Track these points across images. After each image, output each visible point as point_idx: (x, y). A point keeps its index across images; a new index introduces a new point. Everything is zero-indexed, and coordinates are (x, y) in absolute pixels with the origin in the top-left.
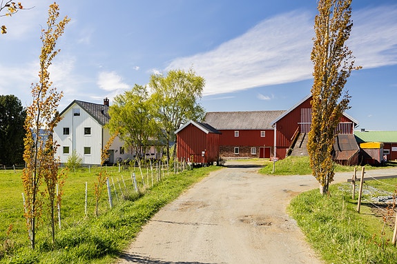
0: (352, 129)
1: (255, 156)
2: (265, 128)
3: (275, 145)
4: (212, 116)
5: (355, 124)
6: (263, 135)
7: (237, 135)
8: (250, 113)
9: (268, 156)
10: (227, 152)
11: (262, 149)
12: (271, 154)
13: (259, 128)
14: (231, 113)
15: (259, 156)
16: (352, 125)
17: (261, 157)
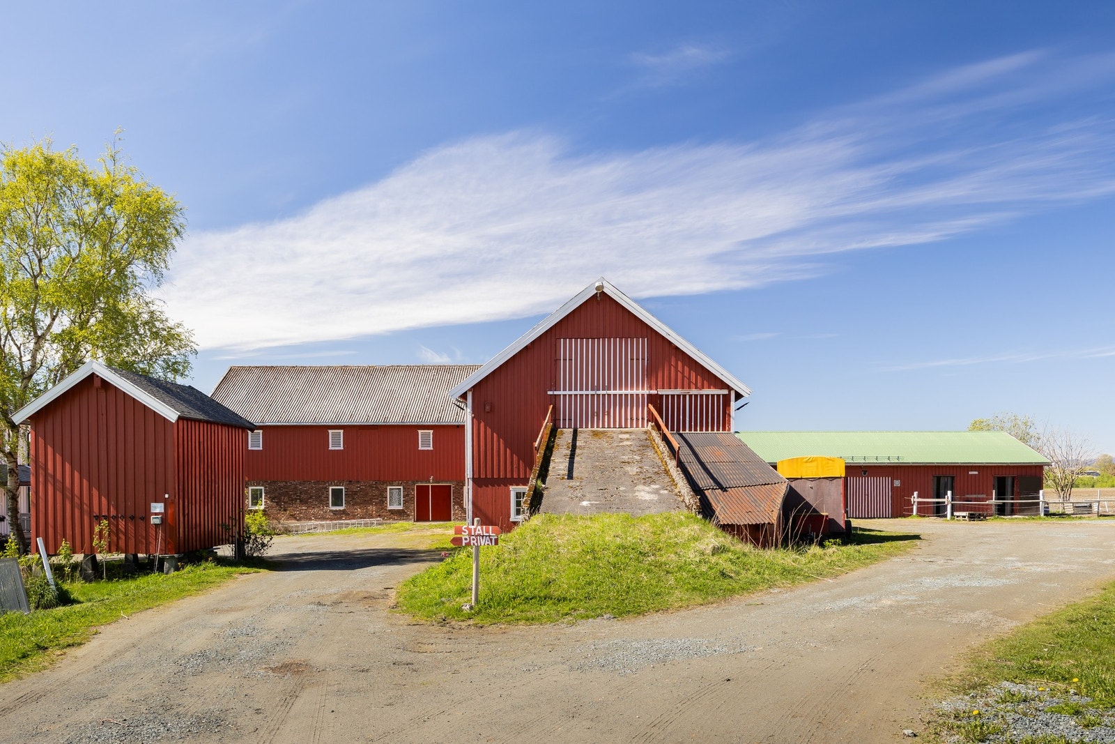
0: (726, 415)
1: (400, 515)
2: (431, 420)
3: (469, 473)
4: (251, 378)
5: (738, 396)
6: (426, 442)
7: (336, 442)
8: (384, 370)
9: (443, 514)
10: (303, 502)
11: (422, 491)
12: (454, 509)
13: (412, 420)
14: (318, 371)
15: (414, 514)
16: (727, 399)
17: (422, 517)
